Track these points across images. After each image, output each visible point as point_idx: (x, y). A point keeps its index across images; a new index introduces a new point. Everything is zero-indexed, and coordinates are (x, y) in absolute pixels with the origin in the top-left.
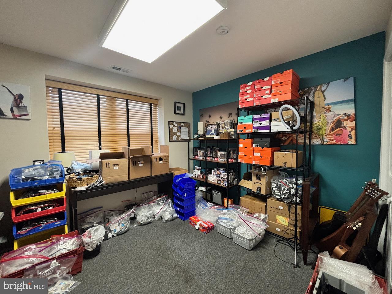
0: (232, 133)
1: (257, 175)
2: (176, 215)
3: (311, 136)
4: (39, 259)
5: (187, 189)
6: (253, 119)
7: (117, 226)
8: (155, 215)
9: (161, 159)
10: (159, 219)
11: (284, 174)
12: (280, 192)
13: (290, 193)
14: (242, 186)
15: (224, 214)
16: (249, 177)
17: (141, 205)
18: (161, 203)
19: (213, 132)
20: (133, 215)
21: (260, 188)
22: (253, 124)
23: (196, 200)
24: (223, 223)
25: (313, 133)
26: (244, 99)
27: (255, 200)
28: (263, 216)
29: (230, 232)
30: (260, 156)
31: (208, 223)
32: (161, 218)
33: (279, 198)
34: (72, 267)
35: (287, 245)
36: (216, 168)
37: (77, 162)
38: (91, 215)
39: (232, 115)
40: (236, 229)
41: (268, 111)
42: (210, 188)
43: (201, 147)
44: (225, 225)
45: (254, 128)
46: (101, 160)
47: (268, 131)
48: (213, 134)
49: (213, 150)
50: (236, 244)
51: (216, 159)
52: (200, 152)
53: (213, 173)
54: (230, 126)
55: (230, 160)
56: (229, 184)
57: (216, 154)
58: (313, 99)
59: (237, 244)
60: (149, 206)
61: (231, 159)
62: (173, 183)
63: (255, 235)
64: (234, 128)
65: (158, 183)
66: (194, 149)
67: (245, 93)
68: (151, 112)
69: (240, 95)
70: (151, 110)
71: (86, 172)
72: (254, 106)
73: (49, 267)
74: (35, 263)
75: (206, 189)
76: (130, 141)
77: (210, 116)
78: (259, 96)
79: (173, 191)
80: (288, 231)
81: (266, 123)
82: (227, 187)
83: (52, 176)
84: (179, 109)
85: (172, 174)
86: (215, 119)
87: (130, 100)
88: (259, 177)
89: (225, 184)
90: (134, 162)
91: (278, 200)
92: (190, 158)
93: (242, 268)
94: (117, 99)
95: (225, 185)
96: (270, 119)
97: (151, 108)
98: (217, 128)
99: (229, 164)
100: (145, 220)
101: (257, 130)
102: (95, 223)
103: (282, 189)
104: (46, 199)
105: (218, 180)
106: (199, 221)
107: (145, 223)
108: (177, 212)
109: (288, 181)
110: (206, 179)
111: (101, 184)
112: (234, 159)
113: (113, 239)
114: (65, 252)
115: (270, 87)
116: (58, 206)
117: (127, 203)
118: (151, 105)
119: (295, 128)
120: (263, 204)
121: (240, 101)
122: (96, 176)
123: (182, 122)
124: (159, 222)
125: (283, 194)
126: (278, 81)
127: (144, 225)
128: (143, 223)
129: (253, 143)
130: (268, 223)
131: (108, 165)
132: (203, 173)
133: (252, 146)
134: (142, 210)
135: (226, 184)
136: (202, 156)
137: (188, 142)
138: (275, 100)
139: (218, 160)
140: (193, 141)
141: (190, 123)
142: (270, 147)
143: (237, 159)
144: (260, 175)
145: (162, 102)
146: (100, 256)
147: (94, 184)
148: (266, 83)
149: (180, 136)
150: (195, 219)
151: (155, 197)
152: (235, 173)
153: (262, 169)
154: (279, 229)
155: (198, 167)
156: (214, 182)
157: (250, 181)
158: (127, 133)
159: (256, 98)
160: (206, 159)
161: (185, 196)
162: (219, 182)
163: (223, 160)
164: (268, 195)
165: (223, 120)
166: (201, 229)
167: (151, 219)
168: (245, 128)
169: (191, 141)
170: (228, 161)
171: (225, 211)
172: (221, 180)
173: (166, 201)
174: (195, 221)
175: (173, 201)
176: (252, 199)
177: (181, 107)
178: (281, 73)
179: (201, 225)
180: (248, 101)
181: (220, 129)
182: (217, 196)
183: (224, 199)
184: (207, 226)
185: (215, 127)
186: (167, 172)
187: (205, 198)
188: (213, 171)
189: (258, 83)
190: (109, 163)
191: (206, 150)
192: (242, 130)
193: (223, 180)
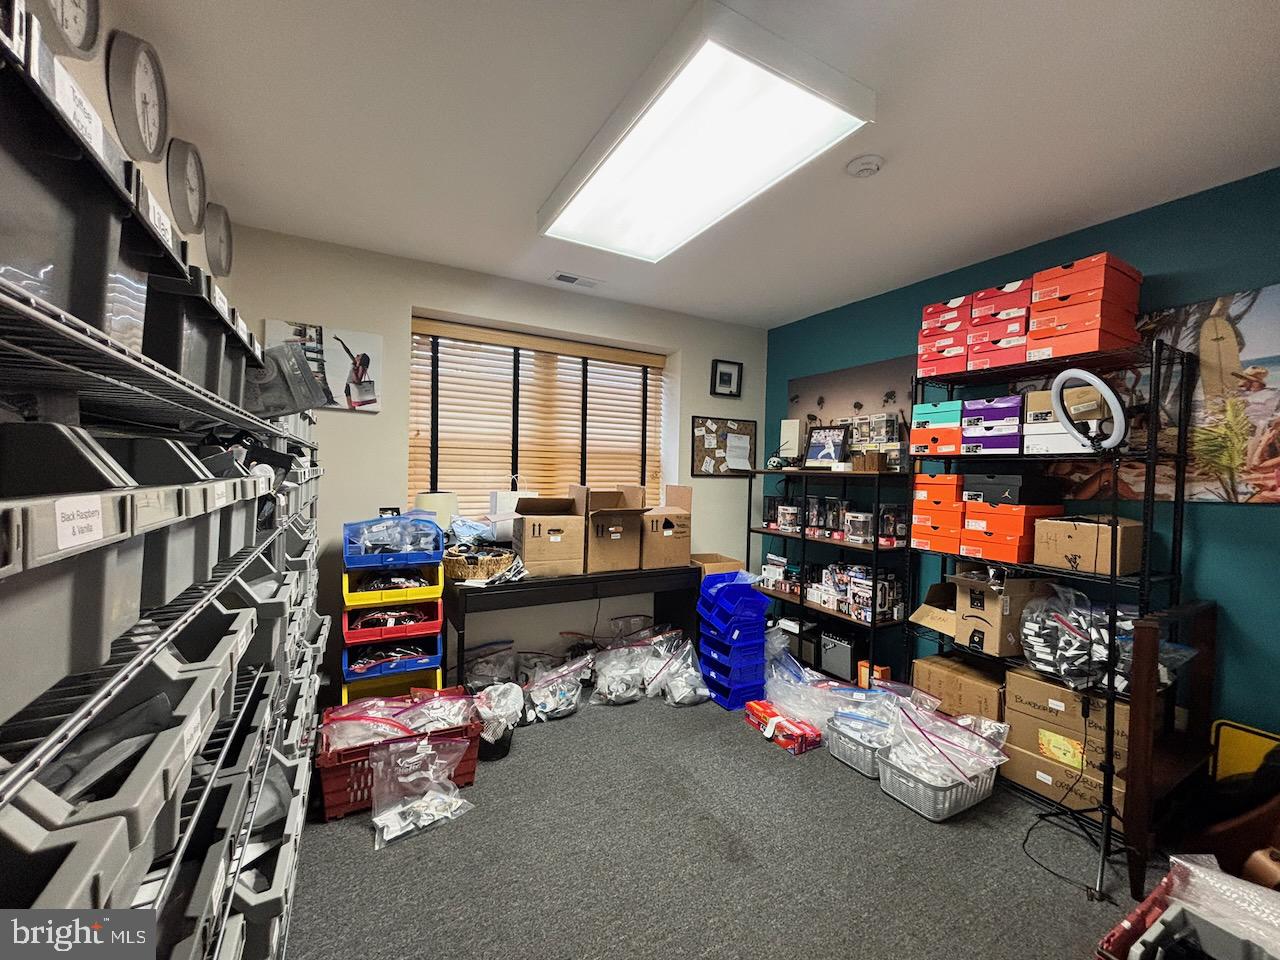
0: (894, 455)
1: (972, 592)
2: (705, 692)
3: (1184, 472)
4: (396, 729)
5: (742, 618)
6: (964, 413)
7: (548, 696)
8: (646, 683)
9: (668, 525)
10: (657, 695)
11: (1071, 594)
12: (1053, 653)
13: (1090, 657)
14: (920, 626)
15: (857, 704)
16: (944, 599)
17: (609, 648)
18: (662, 650)
19: (829, 449)
20: (587, 675)
21: (983, 633)
22: (963, 429)
23: (768, 657)
24: (853, 730)
25: (1193, 460)
26: (934, 350)
27: (963, 673)
28: (989, 726)
29: (873, 757)
30: (985, 530)
31: (803, 726)
32: (664, 694)
33: (1051, 673)
34: (456, 765)
35: (1078, 835)
36: (836, 563)
37: (463, 518)
38: (487, 658)
39: (897, 399)
40: (893, 750)
41: (1020, 386)
42: (815, 624)
43: (790, 495)
44: (856, 736)
45: (965, 440)
46: (520, 516)
47: (1015, 451)
48: (828, 456)
49: (828, 506)
50: (892, 797)
51: (836, 536)
52: (786, 512)
53: (824, 579)
54: (887, 432)
55: (882, 541)
56: (879, 617)
57: (836, 519)
58: (1193, 347)
59: (895, 799)
60: (629, 653)
61: (888, 537)
62: (699, 596)
63: (955, 777)
64: (900, 439)
65: (657, 591)
66: (767, 501)
67: (937, 333)
68: (645, 391)
69: (920, 338)
70: (645, 385)
71: (483, 544)
72: (967, 372)
73: (413, 752)
74: (388, 738)
75: (801, 629)
76: (587, 472)
77: (821, 402)
78: (986, 339)
79: (700, 618)
80: (1080, 787)
81: (1007, 427)
82: (869, 625)
83: (417, 547)
84: (726, 379)
85: (699, 570)
86: (839, 411)
87: (591, 359)
88: (978, 599)
89: (863, 614)
90: (600, 529)
91: (1046, 677)
92: (752, 527)
93: (904, 862)
94: (559, 357)
95: (863, 618)
96: (1020, 412)
97: (645, 379)
98: (845, 437)
99: (878, 551)
100: (621, 691)
101: (977, 447)
102: (496, 678)
103: (1061, 644)
104: (404, 598)
105: (842, 602)
106: (774, 715)
107: (619, 701)
108: (709, 682)
109: (1084, 617)
110: (803, 596)
111: (519, 577)
112: (899, 538)
113: (538, 726)
114: (442, 728)
115: (1023, 312)
116: (425, 621)
117: (573, 640)
118: (645, 373)
119: (1106, 444)
120: (993, 689)
121: (922, 355)
122: (507, 556)
123: (733, 420)
124: (656, 703)
125: (1064, 659)
126: (1055, 291)
127: (616, 704)
128: (613, 697)
129: (961, 488)
130: (1004, 751)
131: (537, 529)
132: (791, 577)
133: (959, 498)
134: (614, 663)
135: (867, 616)
136: (791, 524)
137: (748, 480)
138: (1041, 353)
139: (842, 539)
140: (763, 475)
141: (755, 422)
142: (1020, 503)
143: (907, 538)
144: (982, 593)
145: (677, 363)
146: (509, 760)
147: (503, 575)
148: (1013, 300)
149: (723, 460)
150: (761, 709)
151: (646, 633)
152: (899, 585)
153: (992, 572)
154: (1050, 778)
155: (777, 558)
156: (826, 606)
157: (948, 610)
158: (580, 450)
159: (973, 345)
160: (804, 535)
161: (735, 636)
162: (844, 608)
163: (861, 540)
164: (1010, 657)
165: (863, 414)
166: (781, 738)
167: (635, 691)
168: (935, 440)
169: (757, 475)
170: (876, 542)
171: (859, 696)
172: (851, 601)
173: (677, 647)
174: (762, 715)
175: (697, 647)
176: (955, 669)
177: (730, 375)
178: (1065, 267)
179: (779, 727)
180: (949, 355)
181: (854, 440)
182: (838, 651)
183: (859, 663)
184: (798, 732)
185: (839, 436)
186: (685, 562)
187: (797, 655)
188: (824, 571)
189: (980, 299)
190: (540, 525)
191: (804, 507)
192: (926, 447)
193: (859, 603)
